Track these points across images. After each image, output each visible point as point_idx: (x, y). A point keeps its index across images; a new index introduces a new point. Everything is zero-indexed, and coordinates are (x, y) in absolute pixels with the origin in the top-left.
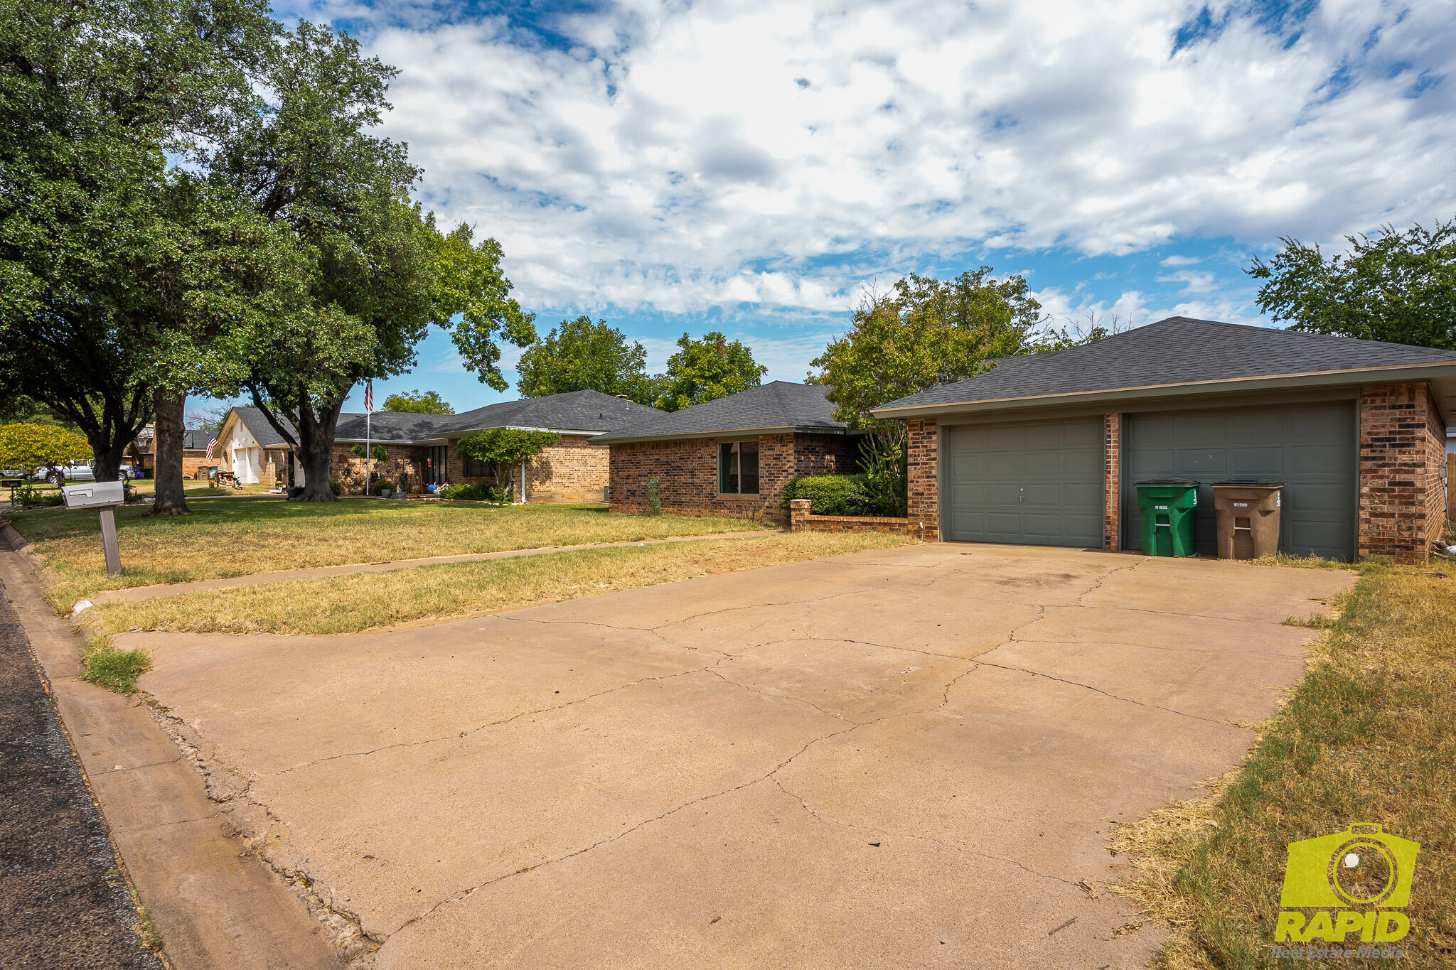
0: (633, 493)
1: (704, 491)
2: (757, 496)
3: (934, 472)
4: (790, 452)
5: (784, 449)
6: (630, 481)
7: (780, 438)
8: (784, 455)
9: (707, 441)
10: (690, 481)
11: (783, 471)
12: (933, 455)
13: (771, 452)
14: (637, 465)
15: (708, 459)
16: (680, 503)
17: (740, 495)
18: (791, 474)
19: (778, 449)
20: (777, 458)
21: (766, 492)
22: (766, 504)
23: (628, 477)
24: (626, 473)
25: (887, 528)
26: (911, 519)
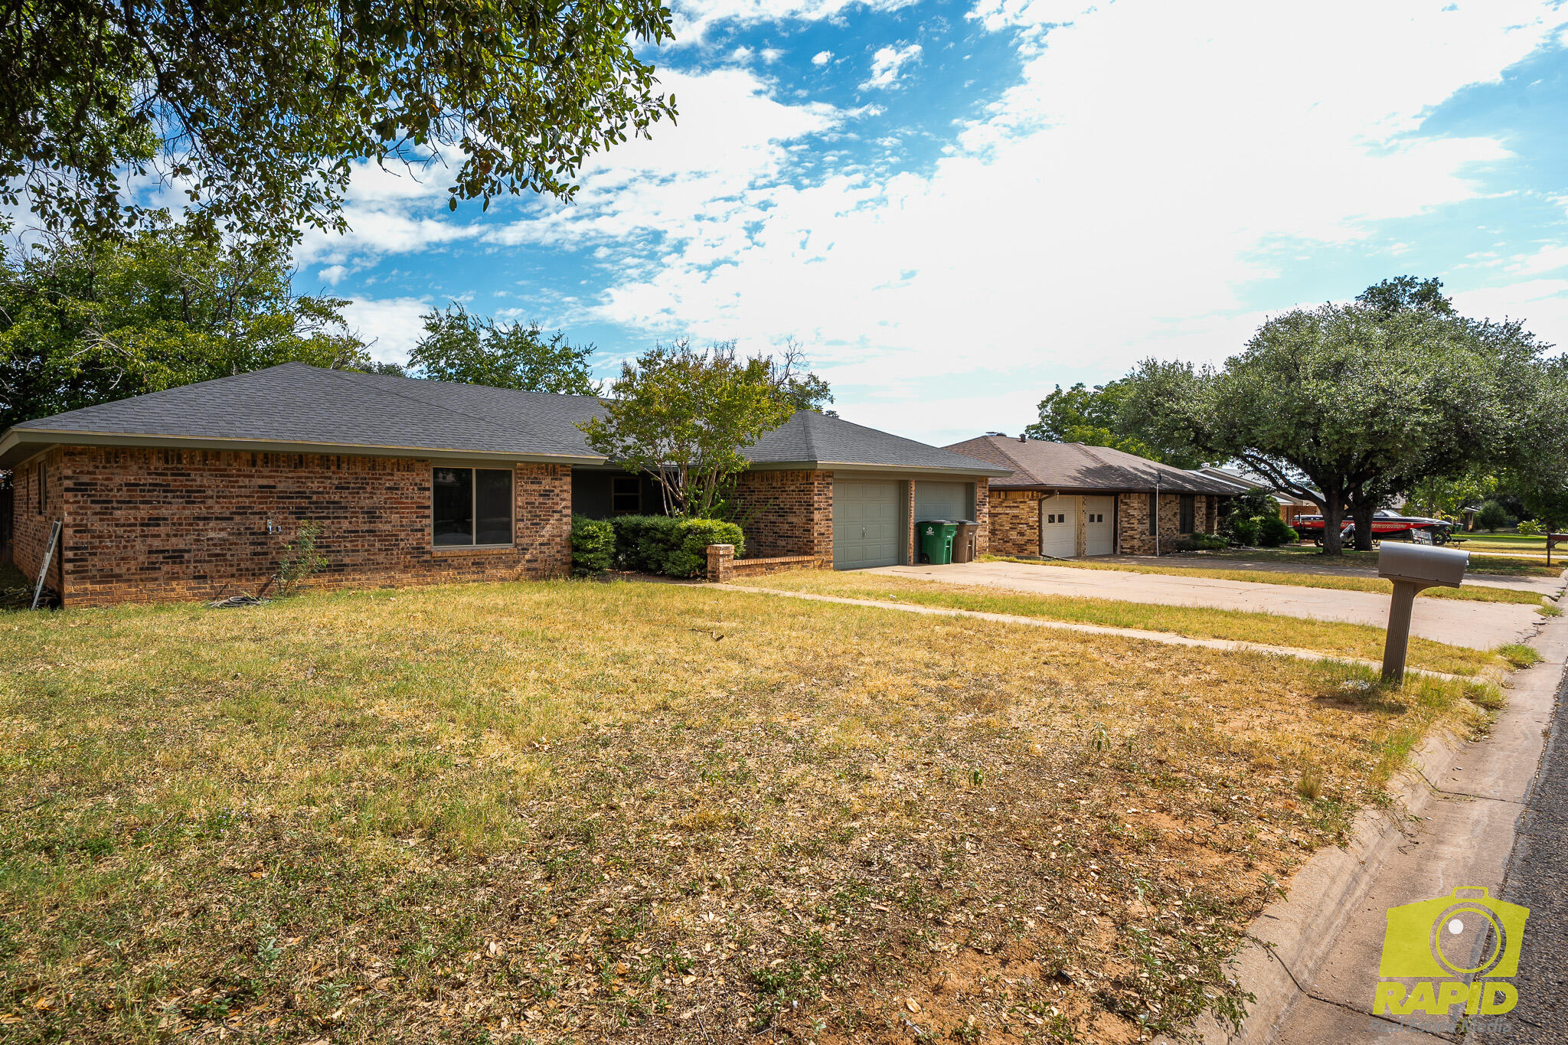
0: (176, 556)
1: (402, 544)
2: (508, 547)
3: (831, 516)
4: (565, 488)
5: (557, 483)
6: (162, 530)
7: (552, 469)
8: (557, 491)
9: (407, 463)
10: (366, 527)
11: (554, 512)
12: (831, 502)
13: (535, 487)
14: (191, 496)
15: (411, 492)
16: (339, 568)
17: (474, 546)
18: (566, 516)
19: (547, 483)
20: (546, 494)
21: (525, 541)
22: (527, 557)
23: (155, 521)
24: (144, 512)
25: (800, 566)
26: (816, 556)
